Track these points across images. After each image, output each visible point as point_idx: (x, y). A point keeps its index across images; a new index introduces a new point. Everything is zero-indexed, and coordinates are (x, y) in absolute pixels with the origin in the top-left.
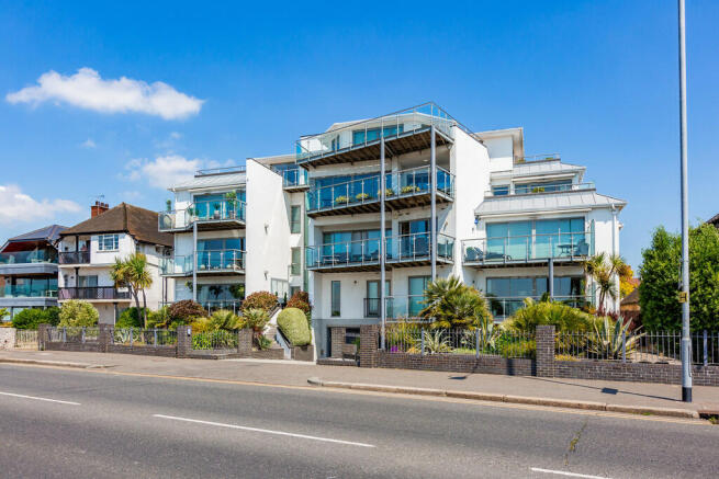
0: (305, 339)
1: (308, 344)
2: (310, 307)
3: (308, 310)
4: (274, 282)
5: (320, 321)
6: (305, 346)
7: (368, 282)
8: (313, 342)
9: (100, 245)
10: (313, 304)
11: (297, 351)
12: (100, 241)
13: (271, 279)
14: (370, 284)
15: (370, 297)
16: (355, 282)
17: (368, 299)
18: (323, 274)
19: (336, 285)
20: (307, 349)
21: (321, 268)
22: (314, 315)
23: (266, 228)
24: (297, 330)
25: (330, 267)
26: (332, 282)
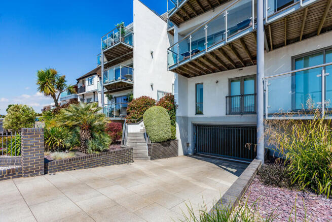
0: (166, 135)
1: (172, 139)
2: (175, 107)
3: (172, 109)
4: (160, 94)
5: (185, 118)
6: (167, 142)
7: (231, 81)
8: (178, 137)
10: (178, 104)
12: (88, 80)
13: (158, 91)
14: (233, 83)
15: (232, 95)
16: (217, 82)
17: (230, 97)
18: (189, 79)
19: (200, 86)
20: (169, 145)
21: (180, 64)
22: (179, 113)
23: (152, 53)
24: (156, 128)
25: (188, 61)
26: (196, 85)
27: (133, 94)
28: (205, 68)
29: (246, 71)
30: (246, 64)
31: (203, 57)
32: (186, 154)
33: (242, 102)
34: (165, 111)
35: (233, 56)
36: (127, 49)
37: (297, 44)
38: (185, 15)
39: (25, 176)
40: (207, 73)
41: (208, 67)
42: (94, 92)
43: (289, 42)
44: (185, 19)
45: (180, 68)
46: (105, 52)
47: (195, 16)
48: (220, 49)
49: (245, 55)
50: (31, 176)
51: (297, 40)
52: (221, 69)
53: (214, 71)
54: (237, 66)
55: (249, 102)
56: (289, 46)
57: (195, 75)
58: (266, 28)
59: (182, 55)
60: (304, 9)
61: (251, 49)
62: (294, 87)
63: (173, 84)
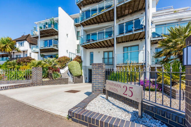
0: (79, 74)
1: (81, 75)
2: (82, 61)
3: (81, 62)
4: (70, 54)
5: (86, 67)
6: (79, 76)
7: (104, 52)
8: (83, 75)
9: (19, 45)
10: (83, 60)
11: (76, 79)
12: (19, 43)
13: (69, 52)
14: (105, 53)
15: (105, 58)
16: (99, 52)
17: (104, 58)
18: (87, 50)
19: (92, 53)
20: (80, 78)
21: (86, 44)
22: (83, 64)
23: (67, 35)
24: (76, 70)
25: (89, 43)
26: (90, 52)
27: (58, 55)
28: (95, 46)
29: (110, 49)
30: (110, 46)
31: (96, 43)
32: (86, 82)
33: (108, 60)
34: (78, 63)
35: (106, 43)
36: (54, 31)
37: (124, 43)
38: (87, 23)
39: (36, 86)
40: (95, 48)
41: (96, 46)
42: (24, 51)
43: (123, 42)
44: (87, 25)
45: (85, 45)
46: (41, 31)
47: (91, 24)
48: (102, 41)
49: (110, 44)
50: (39, 85)
51: (124, 42)
52: (101, 47)
53: (98, 48)
54: (107, 47)
55: (111, 60)
56: (123, 43)
57: (90, 48)
58: (116, 38)
59: (87, 40)
60: (125, 36)
61: (112, 42)
62: (124, 56)
63: (76, 50)
